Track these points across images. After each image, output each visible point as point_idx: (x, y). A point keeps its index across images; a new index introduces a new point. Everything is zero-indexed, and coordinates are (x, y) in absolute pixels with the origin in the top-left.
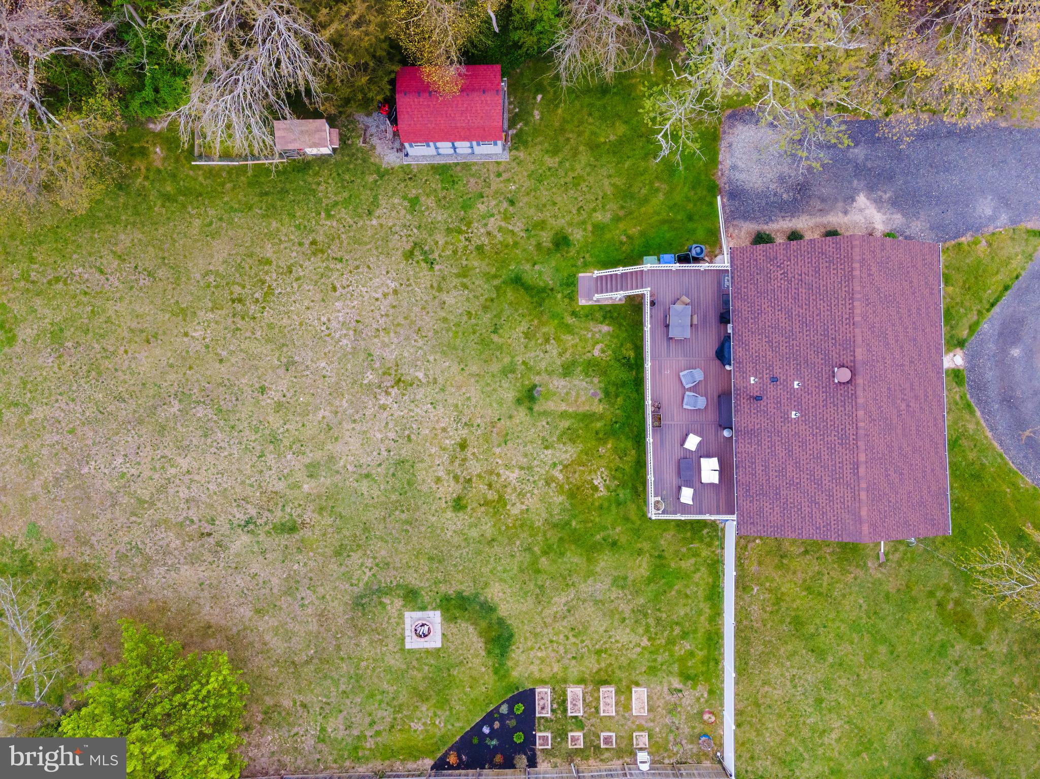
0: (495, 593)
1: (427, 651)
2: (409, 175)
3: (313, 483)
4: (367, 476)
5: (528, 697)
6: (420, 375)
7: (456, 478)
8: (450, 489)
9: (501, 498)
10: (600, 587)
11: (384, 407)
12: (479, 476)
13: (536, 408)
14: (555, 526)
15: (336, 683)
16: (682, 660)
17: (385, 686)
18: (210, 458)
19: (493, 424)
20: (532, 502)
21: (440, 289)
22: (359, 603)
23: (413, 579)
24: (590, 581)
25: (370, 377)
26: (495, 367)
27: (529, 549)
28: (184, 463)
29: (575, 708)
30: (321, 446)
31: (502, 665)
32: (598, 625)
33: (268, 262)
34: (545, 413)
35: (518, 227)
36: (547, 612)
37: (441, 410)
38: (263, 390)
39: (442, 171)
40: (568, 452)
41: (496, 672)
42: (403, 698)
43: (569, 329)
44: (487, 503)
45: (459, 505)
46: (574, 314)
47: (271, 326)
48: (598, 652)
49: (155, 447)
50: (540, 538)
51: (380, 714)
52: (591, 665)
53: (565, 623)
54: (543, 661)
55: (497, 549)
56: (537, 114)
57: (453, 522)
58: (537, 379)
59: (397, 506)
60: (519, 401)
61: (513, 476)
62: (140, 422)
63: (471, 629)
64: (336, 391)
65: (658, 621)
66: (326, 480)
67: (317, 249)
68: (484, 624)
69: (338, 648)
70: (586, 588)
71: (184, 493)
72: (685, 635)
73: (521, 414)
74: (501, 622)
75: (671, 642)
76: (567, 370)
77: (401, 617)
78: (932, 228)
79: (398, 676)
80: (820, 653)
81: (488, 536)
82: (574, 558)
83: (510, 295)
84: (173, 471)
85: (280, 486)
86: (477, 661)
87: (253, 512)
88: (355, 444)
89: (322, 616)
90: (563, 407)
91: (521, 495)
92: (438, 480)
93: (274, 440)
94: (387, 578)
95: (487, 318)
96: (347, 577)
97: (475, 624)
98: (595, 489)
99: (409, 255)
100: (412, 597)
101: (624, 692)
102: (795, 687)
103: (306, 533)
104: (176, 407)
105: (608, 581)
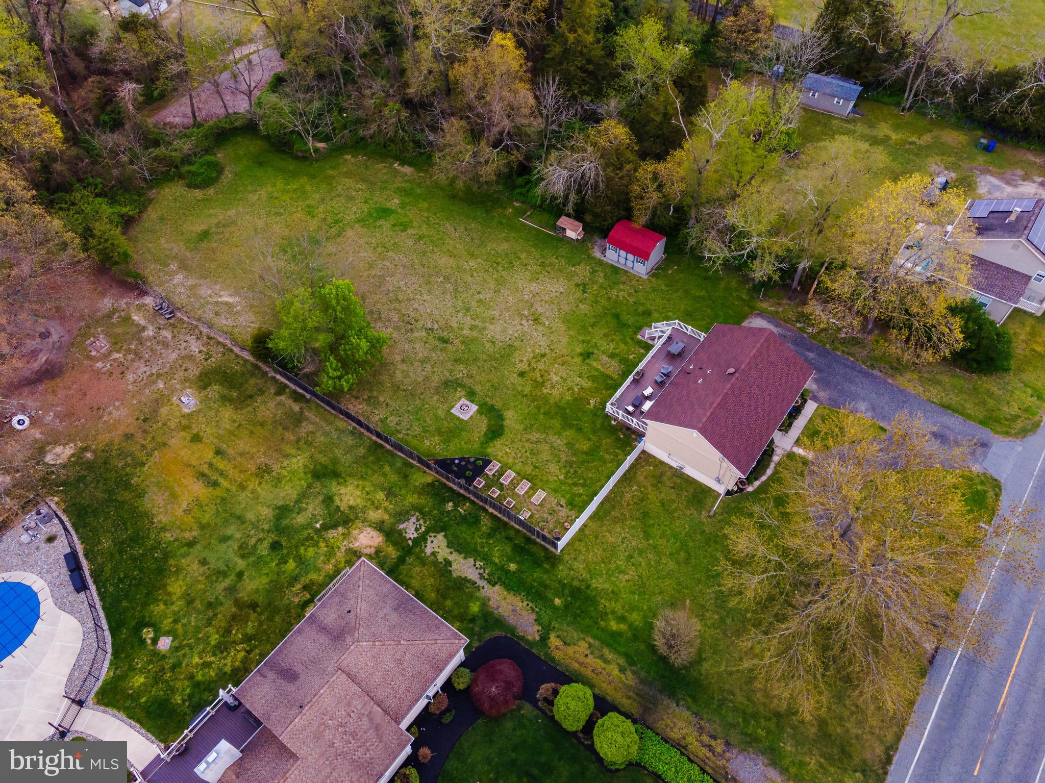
0: (509, 414)
1: (458, 419)
2: (600, 262)
3: (469, 332)
4: (493, 343)
5: (487, 462)
6: (547, 323)
7: (529, 365)
8: (523, 367)
9: (543, 382)
10: (559, 442)
11: (521, 325)
12: (540, 370)
13: (587, 361)
14: (558, 407)
15: (409, 405)
16: (574, 495)
17: (428, 419)
18: (437, 301)
19: (563, 356)
20: (555, 392)
21: (581, 301)
22: (446, 384)
23: (478, 388)
24: (556, 436)
25: (526, 312)
26: (581, 338)
27: (539, 408)
28: (425, 297)
29: (505, 481)
30: (484, 322)
31: (487, 442)
32: (545, 456)
33: (520, 259)
34: (589, 365)
35: (631, 300)
36: (525, 436)
37: (545, 338)
38: (479, 293)
39: (615, 270)
40: (587, 384)
41: (482, 443)
42: (432, 428)
43: (626, 343)
44: (535, 381)
45: (522, 374)
46: (632, 339)
47: (501, 277)
48: (536, 467)
49: (420, 286)
50: (548, 407)
51: (416, 428)
52: (529, 469)
53: (530, 446)
54: (507, 453)
55: (525, 400)
56: (670, 272)
57: (514, 379)
58: (596, 351)
59: (495, 359)
60: (581, 354)
61: (555, 378)
62: (423, 276)
63: (486, 421)
64: (508, 309)
65: (576, 472)
66: (475, 334)
67: (543, 265)
68: (493, 423)
69: (422, 394)
70: (552, 438)
71: (416, 306)
72: (584, 485)
73: (578, 360)
74: (502, 427)
75: (575, 484)
76: (612, 356)
77: (460, 398)
78: (829, 399)
79: (437, 418)
80: (647, 536)
81: (525, 393)
82: (556, 423)
83: (609, 318)
84: (419, 297)
85: (455, 325)
86: (477, 434)
87: (436, 327)
88: (498, 329)
89: (427, 378)
90: (600, 367)
91: (553, 387)
92: (522, 361)
93: (468, 310)
94: (467, 381)
95: (592, 320)
96: (451, 371)
97: (489, 420)
98: (589, 404)
99: (577, 285)
100: (471, 395)
101: (533, 489)
102: (623, 542)
103: (450, 347)
104: (442, 279)
105: (565, 441)
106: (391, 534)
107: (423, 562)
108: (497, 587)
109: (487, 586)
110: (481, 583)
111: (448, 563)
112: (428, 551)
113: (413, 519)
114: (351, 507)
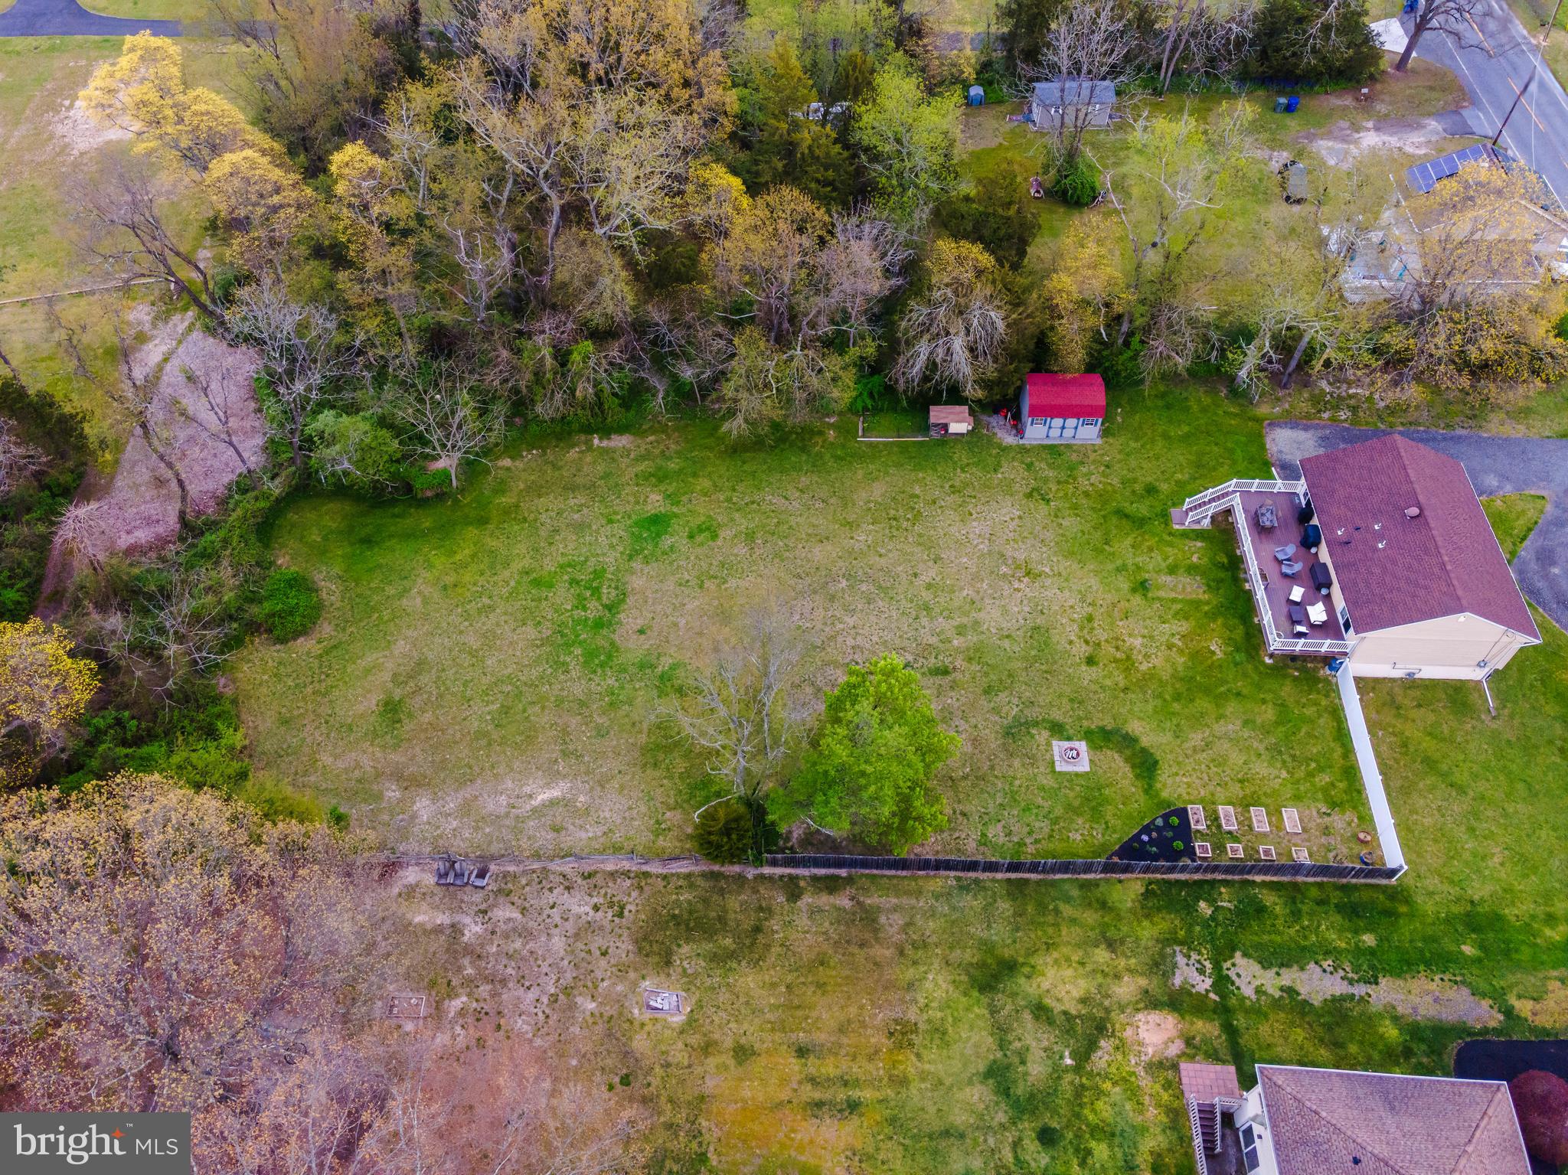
0: (1134, 727)
1: (1077, 775)
2: (1024, 450)
3: (962, 639)
4: (1007, 637)
5: (1182, 813)
6: (1047, 570)
7: (1087, 642)
8: (1081, 650)
9: (1128, 658)
10: (1232, 727)
11: (1018, 590)
12: (1107, 641)
13: (1150, 595)
14: (1182, 679)
15: (993, 796)
16: (1325, 790)
17: (1040, 801)
18: (873, 619)
19: (1114, 605)
20: (1157, 661)
21: (1056, 516)
22: (1008, 733)
23: (1056, 715)
24: (1222, 722)
25: (1004, 569)
26: (1110, 567)
27: (1160, 696)
28: (851, 621)
29: (1230, 825)
30: (967, 614)
31: (1150, 786)
32: (1237, 758)
33: (918, 497)
34: (1159, 599)
35: (1115, 481)
36: (1186, 745)
37: (1067, 593)
38: (916, 575)
39: (1053, 451)
40: (1184, 627)
41: (1146, 791)
42: (1059, 811)
43: (1171, 545)
44: (1116, 661)
45: (1090, 661)
46: (1170, 534)
47: (920, 535)
48: (1241, 781)
49: (826, 609)
50: (1170, 689)
51: (1037, 824)
52: (1236, 790)
53: (1204, 755)
54: (1189, 785)
55: (1131, 696)
56: (1119, 419)
57: (1087, 674)
58: (1147, 576)
59: (1036, 659)
60: (1134, 590)
61: (1138, 642)
62: (815, 592)
63: (1116, 756)
64: (976, 578)
65: (1293, 757)
66: (972, 638)
67: (954, 489)
68: (1128, 752)
69: (992, 768)
70: (1220, 728)
71: (850, 642)
72: (1321, 769)
73: (1137, 600)
74: (1144, 751)
75: (1311, 775)
76: (1172, 570)
77: (1049, 744)
79: (1052, 793)
80: (1461, 790)
81: (1122, 685)
82: (1203, 704)
83: (1114, 520)
84: (841, 626)
85: (933, 640)
86: (1126, 782)
87: (910, 658)
88: (996, 613)
89: (975, 741)
90: (1173, 595)
91: (1147, 656)
92: (1071, 642)
93: (927, 608)
94: (1032, 713)
95: (1098, 535)
96: (996, 710)
97: (1120, 752)
98: (1213, 653)
99: (1029, 496)
100: (1057, 730)
101: (1275, 814)
102: (1443, 816)
103: (958, 675)
104: (844, 583)
105: (1238, 722)
106: (1177, 1002)
107: (1256, 1012)
108: (1383, 982)
109: (1370, 989)
110: (1359, 990)
111: (1290, 991)
112: (1248, 991)
113: (1181, 960)
114: (1084, 1001)
